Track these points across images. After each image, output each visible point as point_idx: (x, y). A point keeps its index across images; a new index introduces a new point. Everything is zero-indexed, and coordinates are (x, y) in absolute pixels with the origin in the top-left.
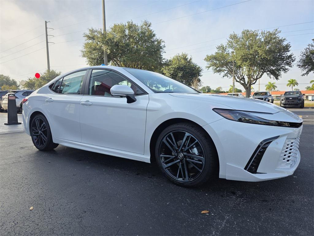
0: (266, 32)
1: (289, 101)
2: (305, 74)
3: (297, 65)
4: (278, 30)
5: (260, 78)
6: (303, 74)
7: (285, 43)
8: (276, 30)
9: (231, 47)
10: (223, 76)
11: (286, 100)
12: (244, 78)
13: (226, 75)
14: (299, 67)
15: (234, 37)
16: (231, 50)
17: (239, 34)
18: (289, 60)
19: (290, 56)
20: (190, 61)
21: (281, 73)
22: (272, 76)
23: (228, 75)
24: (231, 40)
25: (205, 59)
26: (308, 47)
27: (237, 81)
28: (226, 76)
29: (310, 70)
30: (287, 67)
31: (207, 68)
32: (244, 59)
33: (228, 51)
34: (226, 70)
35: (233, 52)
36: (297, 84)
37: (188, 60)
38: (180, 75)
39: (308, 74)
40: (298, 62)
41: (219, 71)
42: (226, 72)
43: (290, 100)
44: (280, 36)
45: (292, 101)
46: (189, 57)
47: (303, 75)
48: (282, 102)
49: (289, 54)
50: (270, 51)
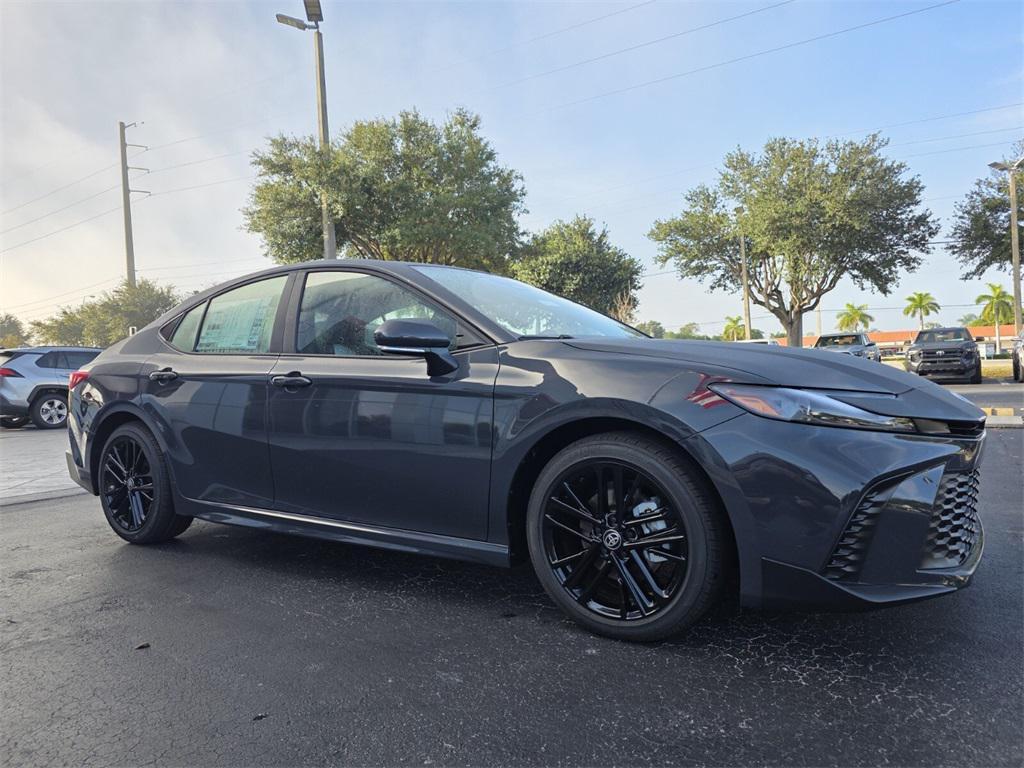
0: (841, 145)
1: (935, 362)
2: (974, 274)
3: (944, 246)
4: (880, 137)
5: (831, 287)
6: (968, 274)
7: (904, 178)
8: (875, 136)
9: (734, 193)
10: (712, 288)
11: (924, 357)
12: (779, 293)
13: (718, 284)
14: (954, 253)
15: (740, 163)
16: (730, 205)
17: (758, 154)
18: (920, 232)
19: (922, 220)
20: (600, 240)
21: (896, 272)
22: (867, 283)
23: (728, 282)
24: (731, 171)
25: (652, 234)
26: (976, 189)
27: (757, 301)
28: (719, 286)
29: (987, 263)
30: (913, 253)
31: (660, 264)
33: (724, 206)
34: (719, 268)
35: (739, 210)
36: (935, 307)
37: (596, 238)
38: (573, 286)
39: (981, 273)
40: (948, 236)
41: (699, 270)
42: (719, 273)
43: (939, 356)
44: (888, 156)
45: (946, 361)
46: (597, 229)
47: (967, 277)
48: (913, 363)
49: (918, 211)
50: (861, 204)
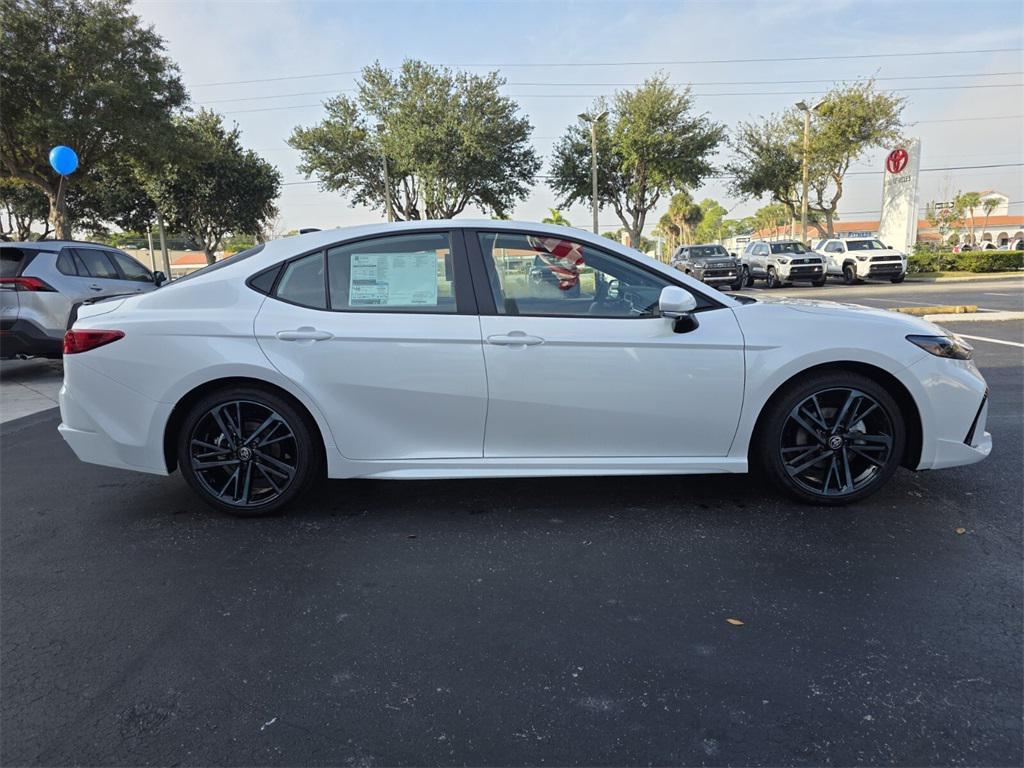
0: (468, 78)
2: (565, 205)
3: (545, 180)
4: (499, 75)
5: (459, 211)
6: (561, 206)
7: (517, 116)
8: (495, 74)
9: (372, 108)
10: (354, 203)
12: (418, 212)
13: (360, 198)
14: (552, 187)
15: (378, 78)
16: (372, 121)
17: (396, 75)
18: (527, 166)
19: (527, 154)
20: (230, 140)
21: (513, 200)
22: (488, 208)
23: (367, 197)
24: (369, 86)
25: (292, 141)
26: (567, 133)
27: (398, 219)
28: (360, 201)
29: (573, 196)
30: (523, 184)
31: (304, 174)
32: (423, 154)
33: (364, 121)
34: (360, 183)
35: (381, 128)
37: (226, 137)
38: (208, 190)
39: (570, 206)
40: (549, 172)
41: (338, 184)
42: (360, 188)
44: (501, 92)
46: (227, 127)
49: (526, 146)
50: (490, 137)
